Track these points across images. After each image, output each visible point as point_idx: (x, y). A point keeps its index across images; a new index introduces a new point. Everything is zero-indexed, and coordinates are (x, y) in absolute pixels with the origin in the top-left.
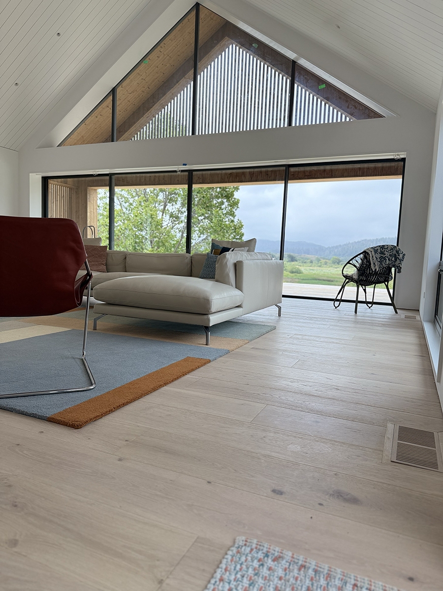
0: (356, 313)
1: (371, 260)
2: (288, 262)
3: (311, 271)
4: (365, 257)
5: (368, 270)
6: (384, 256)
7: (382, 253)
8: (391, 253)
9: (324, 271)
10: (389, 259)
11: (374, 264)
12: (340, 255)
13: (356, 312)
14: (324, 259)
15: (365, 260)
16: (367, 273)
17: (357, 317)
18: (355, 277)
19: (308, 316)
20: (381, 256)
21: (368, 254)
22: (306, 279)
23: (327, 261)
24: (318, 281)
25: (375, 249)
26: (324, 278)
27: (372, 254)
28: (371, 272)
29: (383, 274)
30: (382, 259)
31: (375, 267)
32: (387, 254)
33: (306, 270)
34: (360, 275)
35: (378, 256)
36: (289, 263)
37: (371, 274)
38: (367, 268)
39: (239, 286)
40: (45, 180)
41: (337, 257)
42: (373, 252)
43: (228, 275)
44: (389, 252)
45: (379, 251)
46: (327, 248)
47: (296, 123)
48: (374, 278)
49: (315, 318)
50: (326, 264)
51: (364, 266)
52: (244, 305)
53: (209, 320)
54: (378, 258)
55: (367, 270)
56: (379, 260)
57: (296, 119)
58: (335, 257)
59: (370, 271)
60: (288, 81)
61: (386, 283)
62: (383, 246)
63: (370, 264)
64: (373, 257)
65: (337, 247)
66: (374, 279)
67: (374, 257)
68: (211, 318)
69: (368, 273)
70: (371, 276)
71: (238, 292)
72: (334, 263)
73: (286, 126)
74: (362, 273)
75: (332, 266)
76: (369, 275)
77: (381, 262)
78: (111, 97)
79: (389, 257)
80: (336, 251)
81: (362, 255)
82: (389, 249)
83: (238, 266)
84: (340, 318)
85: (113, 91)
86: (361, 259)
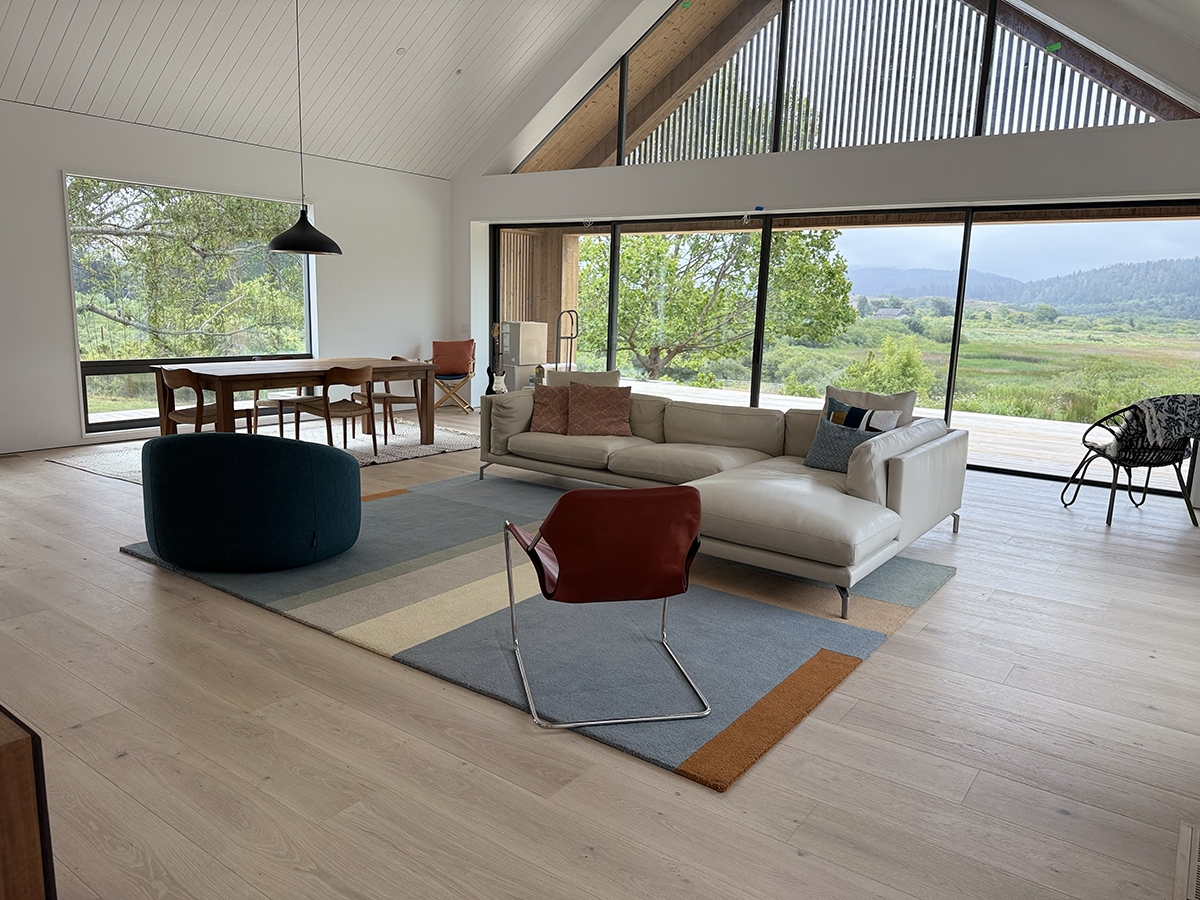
0: (1110, 525)
1: (1147, 424)
2: (933, 316)
3: (987, 338)
4: (1135, 416)
5: (1140, 442)
6: (1176, 418)
7: (1171, 410)
8: (1192, 412)
9: (1016, 337)
10: (1186, 424)
11: (1154, 431)
12: (1056, 300)
13: (1109, 521)
14: (1017, 309)
15: (1135, 421)
16: (1136, 447)
17: (1114, 539)
18: (1112, 453)
19: (1012, 532)
20: (1170, 418)
21: (1141, 411)
22: (974, 357)
23: (1025, 314)
24: (1003, 361)
25: (1158, 404)
26: (1017, 354)
27: (1149, 414)
28: (1145, 444)
29: (1171, 449)
30: (1171, 424)
31: (1156, 436)
32: (1183, 414)
33: (976, 336)
34: (1121, 450)
35: (1164, 416)
36: (936, 320)
37: (1145, 449)
38: (1138, 438)
39: (892, 504)
40: (495, 231)
41: (1049, 306)
42: (1153, 410)
43: (873, 484)
44: (1188, 408)
45: (1166, 406)
46: (1026, 285)
47: (993, 129)
48: (1150, 457)
49: (1026, 538)
50: (1022, 322)
51: (1132, 432)
52: (900, 538)
53: (848, 578)
54: (1163, 421)
55: (1137, 441)
56: (1164, 424)
57: (994, 115)
58: (1043, 304)
59: (1143, 442)
60: (983, 19)
61: (1177, 464)
62: (1176, 397)
63: (1146, 431)
64: (1151, 418)
65: (1049, 282)
66: (1152, 459)
67: (1155, 419)
68: (852, 574)
69: (1139, 446)
70: (1145, 453)
71: (890, 514)
72: (1041, 319)
73: (970, 134)
74: (1126, 446)
75: (1035, 326)
76: (1142, 451)
77: (1168, 429)
78: (618, 71)
79: (1187, 419)
80: (1047, 290)
81: (1127, 414)
82: (1188, 403)
83: (891, 467)
84: (1077, 539)
85: (623, 62)
86: (1126, 420)
